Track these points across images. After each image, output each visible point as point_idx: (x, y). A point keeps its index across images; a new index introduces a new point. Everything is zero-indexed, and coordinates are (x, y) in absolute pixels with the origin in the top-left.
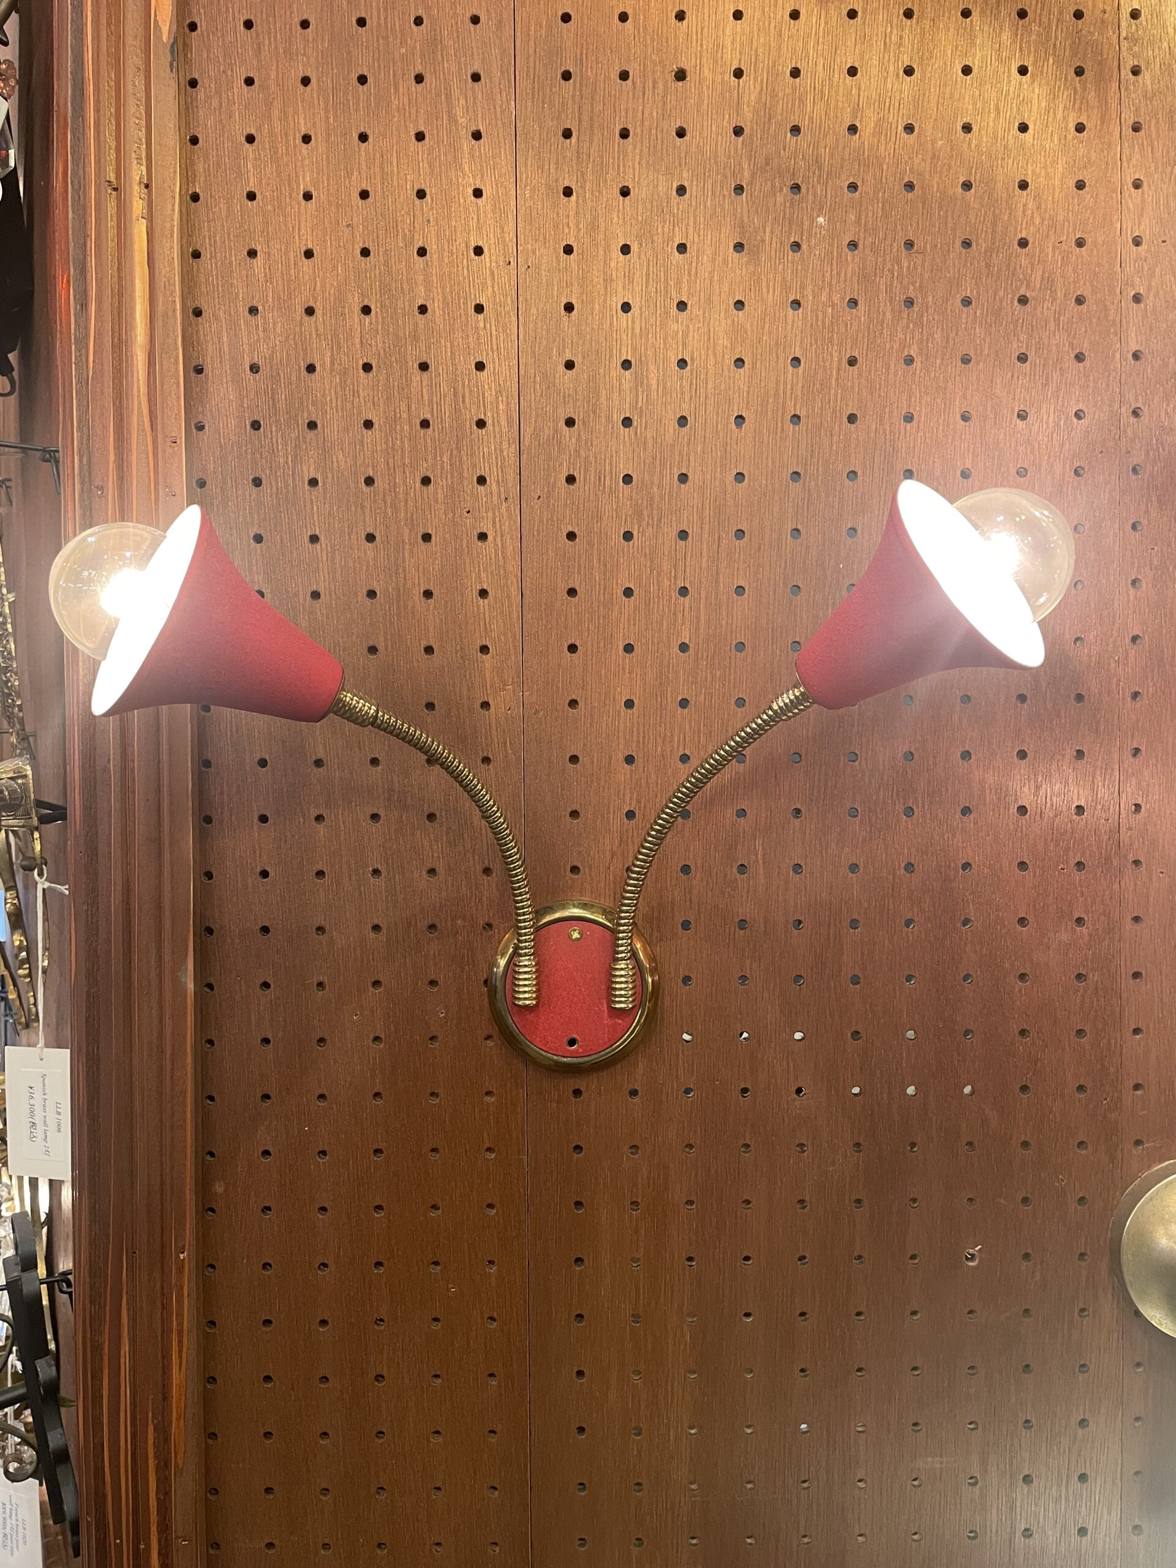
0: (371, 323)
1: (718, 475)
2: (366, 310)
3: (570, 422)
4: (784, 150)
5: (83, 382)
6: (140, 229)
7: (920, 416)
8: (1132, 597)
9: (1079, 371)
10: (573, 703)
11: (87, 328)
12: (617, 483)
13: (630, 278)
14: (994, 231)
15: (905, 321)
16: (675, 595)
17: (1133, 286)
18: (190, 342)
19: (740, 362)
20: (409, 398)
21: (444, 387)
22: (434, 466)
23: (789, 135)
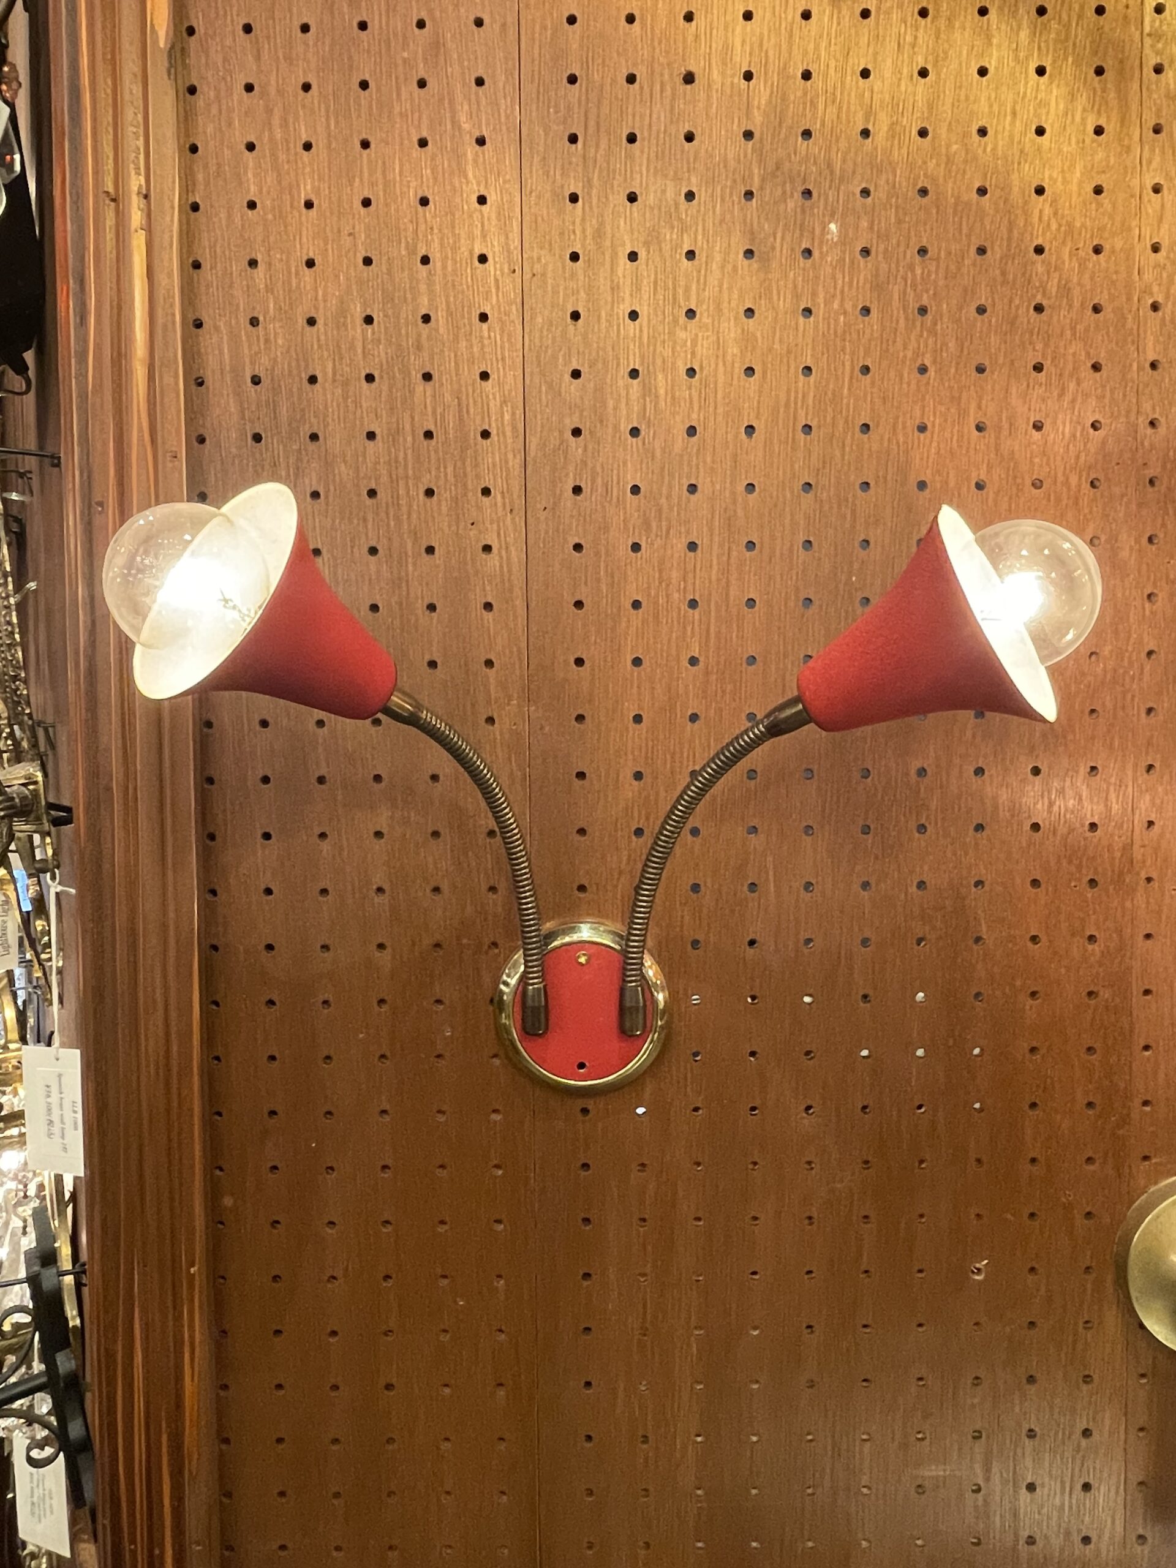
0: (373, 333)
1: (728, 485)
2: (369, 320)
3: (577, 432)
4: (795, 154)
5: (83, 396)
6: (138, 243)
7: (934, 426)
8: (1147, 613)
9: (1096, 381)
10: (580, 718)
11: (86, 341)
12: (624, 493)
13: (637, 288)
14: (1009, 239)
15: (918, 328)
16: (684, 607)
17: (1151, 294)
18: (191, 355)
19: (750, 371)
20: (413, 410)
21: (448, 397)
22: (438, 478)
23: (800, 138)
